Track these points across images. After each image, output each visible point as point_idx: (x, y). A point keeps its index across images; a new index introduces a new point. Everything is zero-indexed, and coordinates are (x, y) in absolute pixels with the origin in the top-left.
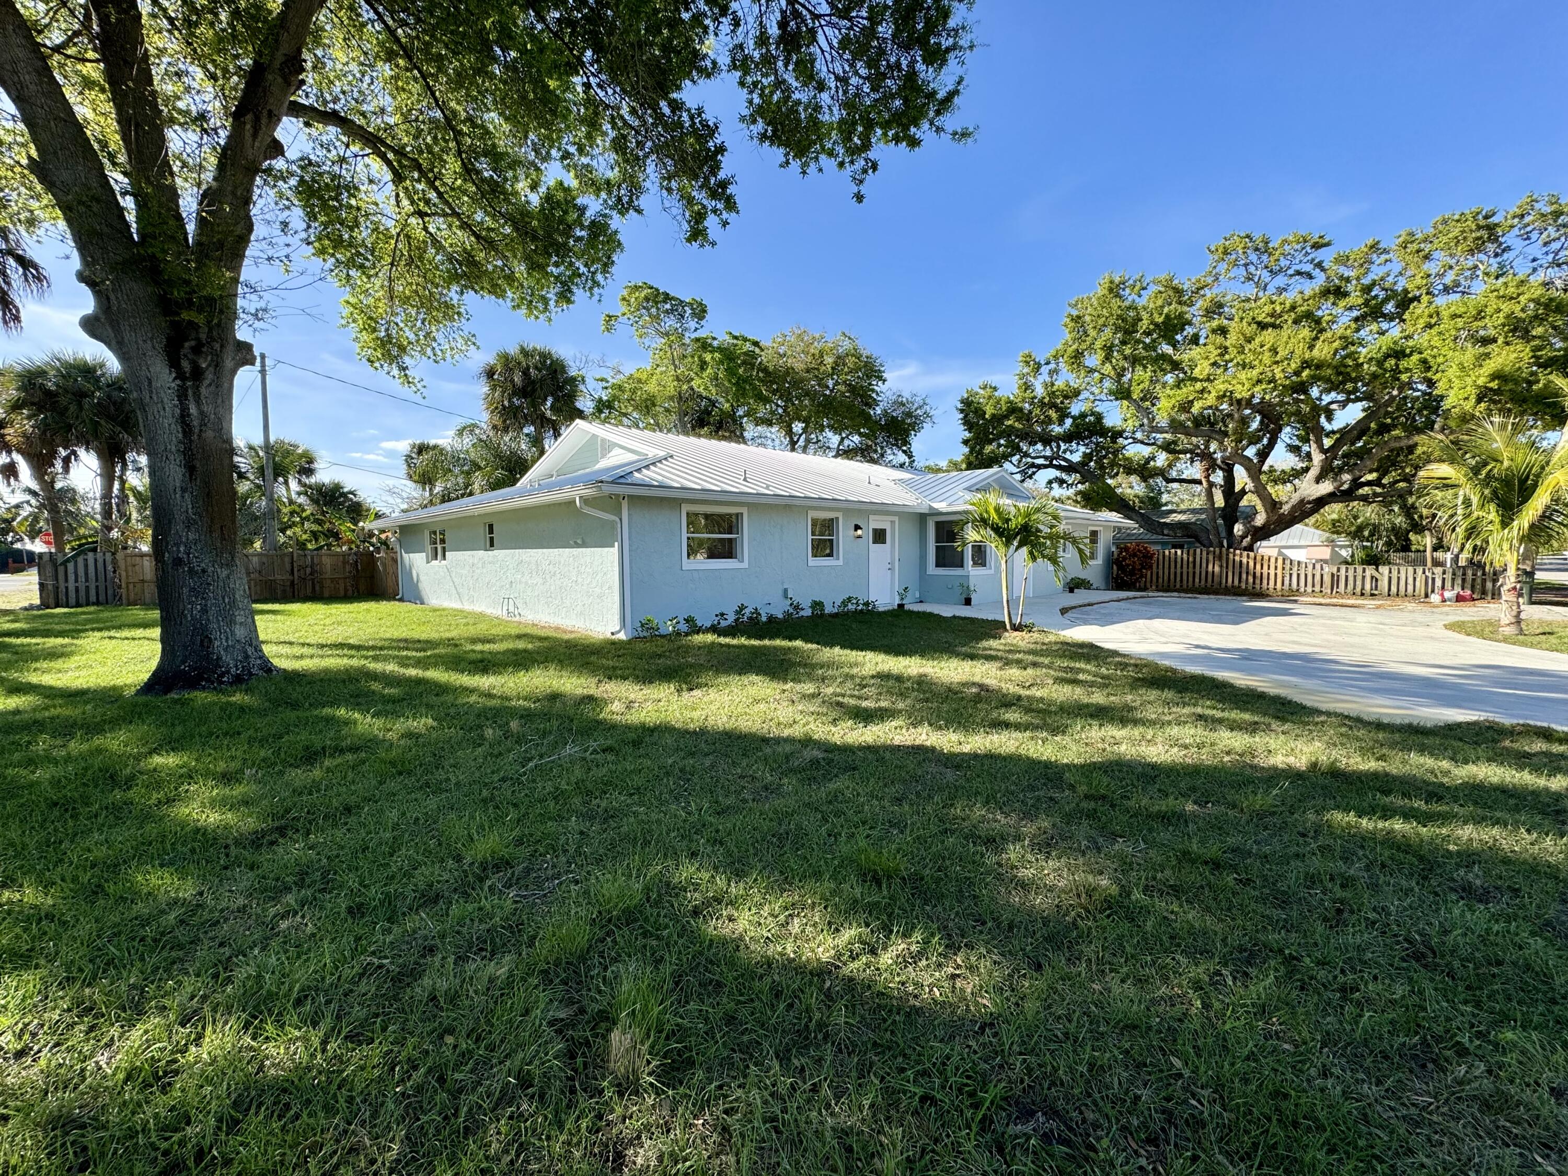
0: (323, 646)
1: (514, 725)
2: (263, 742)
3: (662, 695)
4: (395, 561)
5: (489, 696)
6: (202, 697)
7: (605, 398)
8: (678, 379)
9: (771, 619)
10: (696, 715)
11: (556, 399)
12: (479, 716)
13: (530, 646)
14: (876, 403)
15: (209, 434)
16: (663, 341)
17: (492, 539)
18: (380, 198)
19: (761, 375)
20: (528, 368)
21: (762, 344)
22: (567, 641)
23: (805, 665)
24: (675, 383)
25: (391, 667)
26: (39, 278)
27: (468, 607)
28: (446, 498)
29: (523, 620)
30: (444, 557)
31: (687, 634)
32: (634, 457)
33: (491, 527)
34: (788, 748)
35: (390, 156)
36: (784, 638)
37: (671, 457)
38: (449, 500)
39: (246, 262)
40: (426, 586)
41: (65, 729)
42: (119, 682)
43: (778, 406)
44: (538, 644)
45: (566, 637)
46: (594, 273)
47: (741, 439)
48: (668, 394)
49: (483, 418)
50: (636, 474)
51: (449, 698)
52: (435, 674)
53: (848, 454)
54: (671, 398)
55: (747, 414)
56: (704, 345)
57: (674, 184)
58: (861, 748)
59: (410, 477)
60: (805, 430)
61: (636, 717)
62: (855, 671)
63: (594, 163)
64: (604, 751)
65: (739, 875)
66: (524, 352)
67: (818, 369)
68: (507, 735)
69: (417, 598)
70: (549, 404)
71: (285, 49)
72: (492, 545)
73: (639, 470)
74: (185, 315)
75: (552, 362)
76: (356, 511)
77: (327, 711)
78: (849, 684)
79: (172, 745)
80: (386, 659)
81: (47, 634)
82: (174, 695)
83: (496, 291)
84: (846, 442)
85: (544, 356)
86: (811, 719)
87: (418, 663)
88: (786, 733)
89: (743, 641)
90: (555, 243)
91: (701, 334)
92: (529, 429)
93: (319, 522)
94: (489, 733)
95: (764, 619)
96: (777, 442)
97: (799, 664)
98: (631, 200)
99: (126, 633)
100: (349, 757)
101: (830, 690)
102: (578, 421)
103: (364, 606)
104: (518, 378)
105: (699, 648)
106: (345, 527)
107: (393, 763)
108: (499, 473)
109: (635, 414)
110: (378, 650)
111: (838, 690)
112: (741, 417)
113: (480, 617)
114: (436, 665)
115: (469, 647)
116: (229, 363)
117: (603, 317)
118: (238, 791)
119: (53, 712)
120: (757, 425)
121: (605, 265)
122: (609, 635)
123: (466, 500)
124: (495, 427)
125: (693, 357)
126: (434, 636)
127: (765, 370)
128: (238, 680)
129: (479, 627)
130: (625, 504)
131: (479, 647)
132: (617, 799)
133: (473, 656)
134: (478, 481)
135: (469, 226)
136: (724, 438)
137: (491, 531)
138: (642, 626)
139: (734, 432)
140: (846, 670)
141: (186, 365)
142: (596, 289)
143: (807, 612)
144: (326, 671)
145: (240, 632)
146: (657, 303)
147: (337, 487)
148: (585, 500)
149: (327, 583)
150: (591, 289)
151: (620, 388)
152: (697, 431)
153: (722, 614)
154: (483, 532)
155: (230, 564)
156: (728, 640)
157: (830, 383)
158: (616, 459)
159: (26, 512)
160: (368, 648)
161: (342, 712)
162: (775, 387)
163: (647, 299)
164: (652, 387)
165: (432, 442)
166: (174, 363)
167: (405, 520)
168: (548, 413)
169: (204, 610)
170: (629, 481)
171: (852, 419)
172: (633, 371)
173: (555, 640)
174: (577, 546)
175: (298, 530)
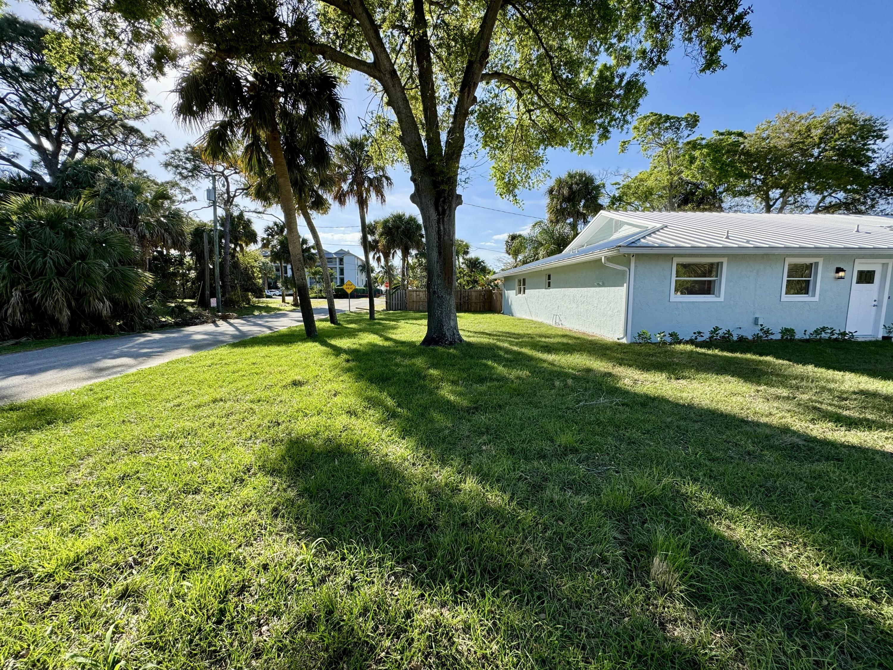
0: (476, 333)
1: (570, 382)
2: (463, 370)
3: (657, 379)
4: (501, 295)
5: (553, 365)
6: (440, 349)
7: (617, 195)
8: (671, 173)
9: (742, 340)
10: (684, 395)
11: (587, 201)
12: (550, 374)
13: (570, 342)
14: (870, 160)
15: (446, 237)
16: (662, 149)
17: (549, 283)
18: (510, 109)
19: (742, 157)
20: (572, 184)
21: (746, 133)
22: (591, 341)
23: (778, 375)
24: (668, 177)
25: (506, 345)
26: (391, 184)
27: (534, 319)
28: (525, 262)
29: (564, 327)
30: (524, 292)
31: (671, 344)
32: (638, 230)
33: (549, 277)
34: (768, 431)
35: (518, 84)
36: (755, 353)
37: (666, 227)
38: (527, 263)
39: (462, 158)
40: (515, 308)
41: (404, 355)
42: (413, 340)
43: (756, 179)
44: (575, 341)
45: (590, 338)
46: (625, 116)
47: (720, 209)
48: (661, 185)
49: (546, 216)
50: (642, 240)
51: (534, 363)
52: (526, 351)
53: (830, 209)
54: (664, 188)
55: (726, 190)
56: (694, 145)
57: (694, 34)
58: (842, 445)
59: (507, 252)
60: (782, 195)
61: (639, 389)
62: (832, 386)
63: (629, 44)
64: (623, 405)
65: (734, 503)
66: (571, 176)
67: (803, 143)
68: (566, 386)
69: (511, 314)
70: (582, 204)
71: (482, 49)
72: (549, 286)
73: (644, 237)
74: (442, 187)
75: (586, 178)
76: (484, 270)
77: (484, 361)
78: (826, 395)
79: (435, 366)
80: (503, 341)
81: (390, 320)
82: (431, 347)
83: (563, 143)
84: (828, 200)
85: (581, 175)
86: (788, 415)
87: (517, 344)
88: (764, 420)
89: (716, 352)
90: (603, 104)
91: (692, 138)
92: (570, 220)
93: (470, 276)
94: (557, 383)
95: (735, 338)
96: (753, 207)
97: (772, 374)
98: (660, 57)
99: (411, 321)
100: (496, 383)
101: (805, 397)
102: (601, 211)
103: (488, 315)
104: (566, 192)
105: (682, 353)
106: (481, 279)
107: (515, 390)
108: (553, 247)
109: (636, 203)
110: (499, 335)
111: (814, 398)
112: (721, 193)
113: (541, 324)
114: (526, 346)
115: (538, 339)
116: (454, 205)
117: (620, 143)
118: (459, 389)
119: (399, 348)
120: (734, 197)
121: (634, 108)
122: (616, 340)
123: (536, 262)
124: (551, 221)
125: (684, 156)
126: (521, 332)
127: (748, 154)
128: (451, 344)
129: (542, 329)
130: (633, 260)
131: (543, 339)
132: (636, 435)
133: (542, 344)
134: (542, 252)
135: (553, 109)
136: (704, 210)
137: (549, 278)
138: (639, 335)
139: (714, 204)
140: (823, 384)
141: (440, 209)
142: (625, 126)
143: (778, 337)
144: (482, 344)
145: (452, 323)
146: (659, 124)
147: (477, 259)
148: (608, 259)
149: (473, 304)
150: (622, 126)
151: (629, 187)
152: (682, 207)
153: (699, 333)
154: (545, 279)
155: (450, 294)
156: (703, 350)
157: (816, 152)
158: (625, 232)
159: (381, 275)
160: (494, 335)
161: (490, 363)
162: (755, 165)
163: (652, 124)
164: (650, 183)
165: (518, 233)
166: (437, 209)
167: (506, 274)
168: (581, 210)
169: (441, 313)
170: (638, 245)
171: (837, 179)
172: (637, 174)
173: (584, 339)
174: (599, 286)
175: (461, 280)
